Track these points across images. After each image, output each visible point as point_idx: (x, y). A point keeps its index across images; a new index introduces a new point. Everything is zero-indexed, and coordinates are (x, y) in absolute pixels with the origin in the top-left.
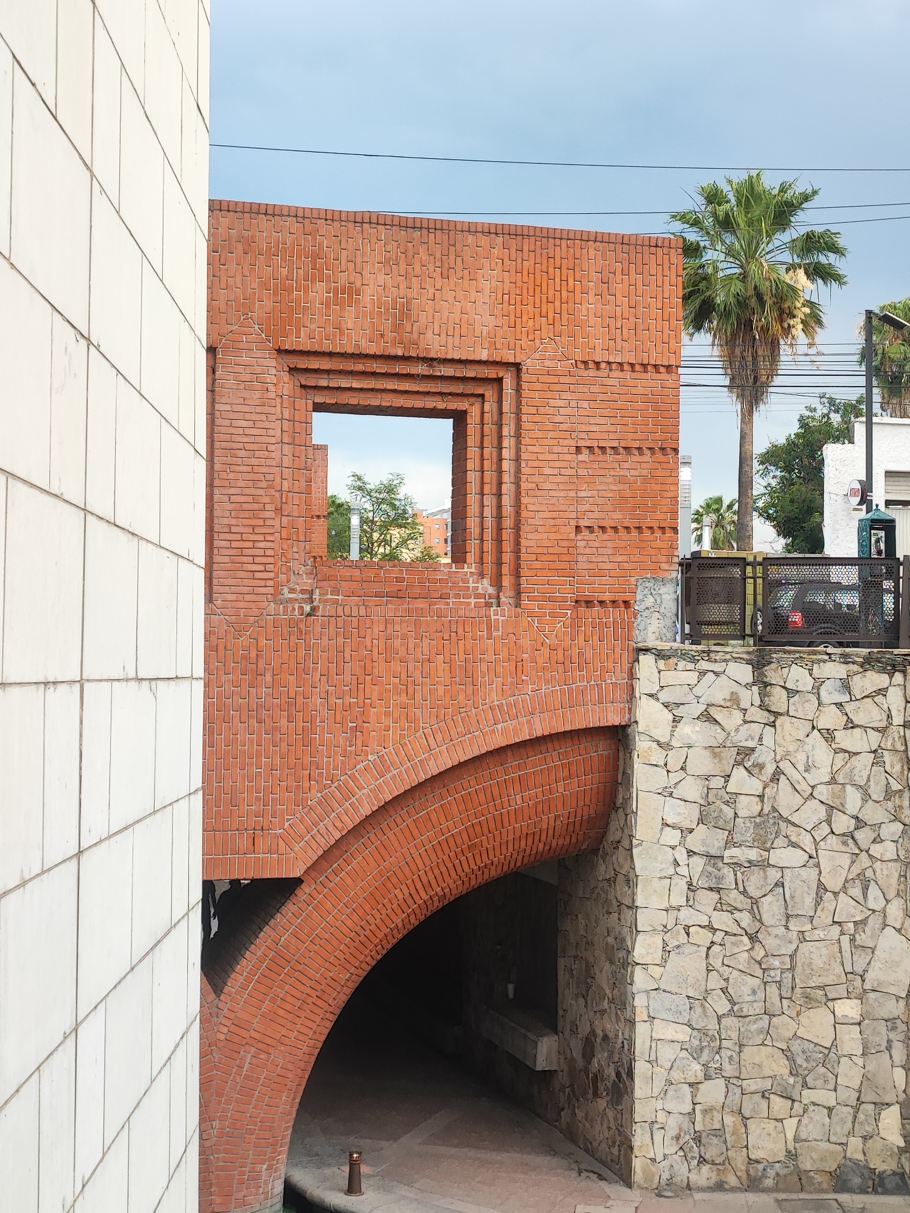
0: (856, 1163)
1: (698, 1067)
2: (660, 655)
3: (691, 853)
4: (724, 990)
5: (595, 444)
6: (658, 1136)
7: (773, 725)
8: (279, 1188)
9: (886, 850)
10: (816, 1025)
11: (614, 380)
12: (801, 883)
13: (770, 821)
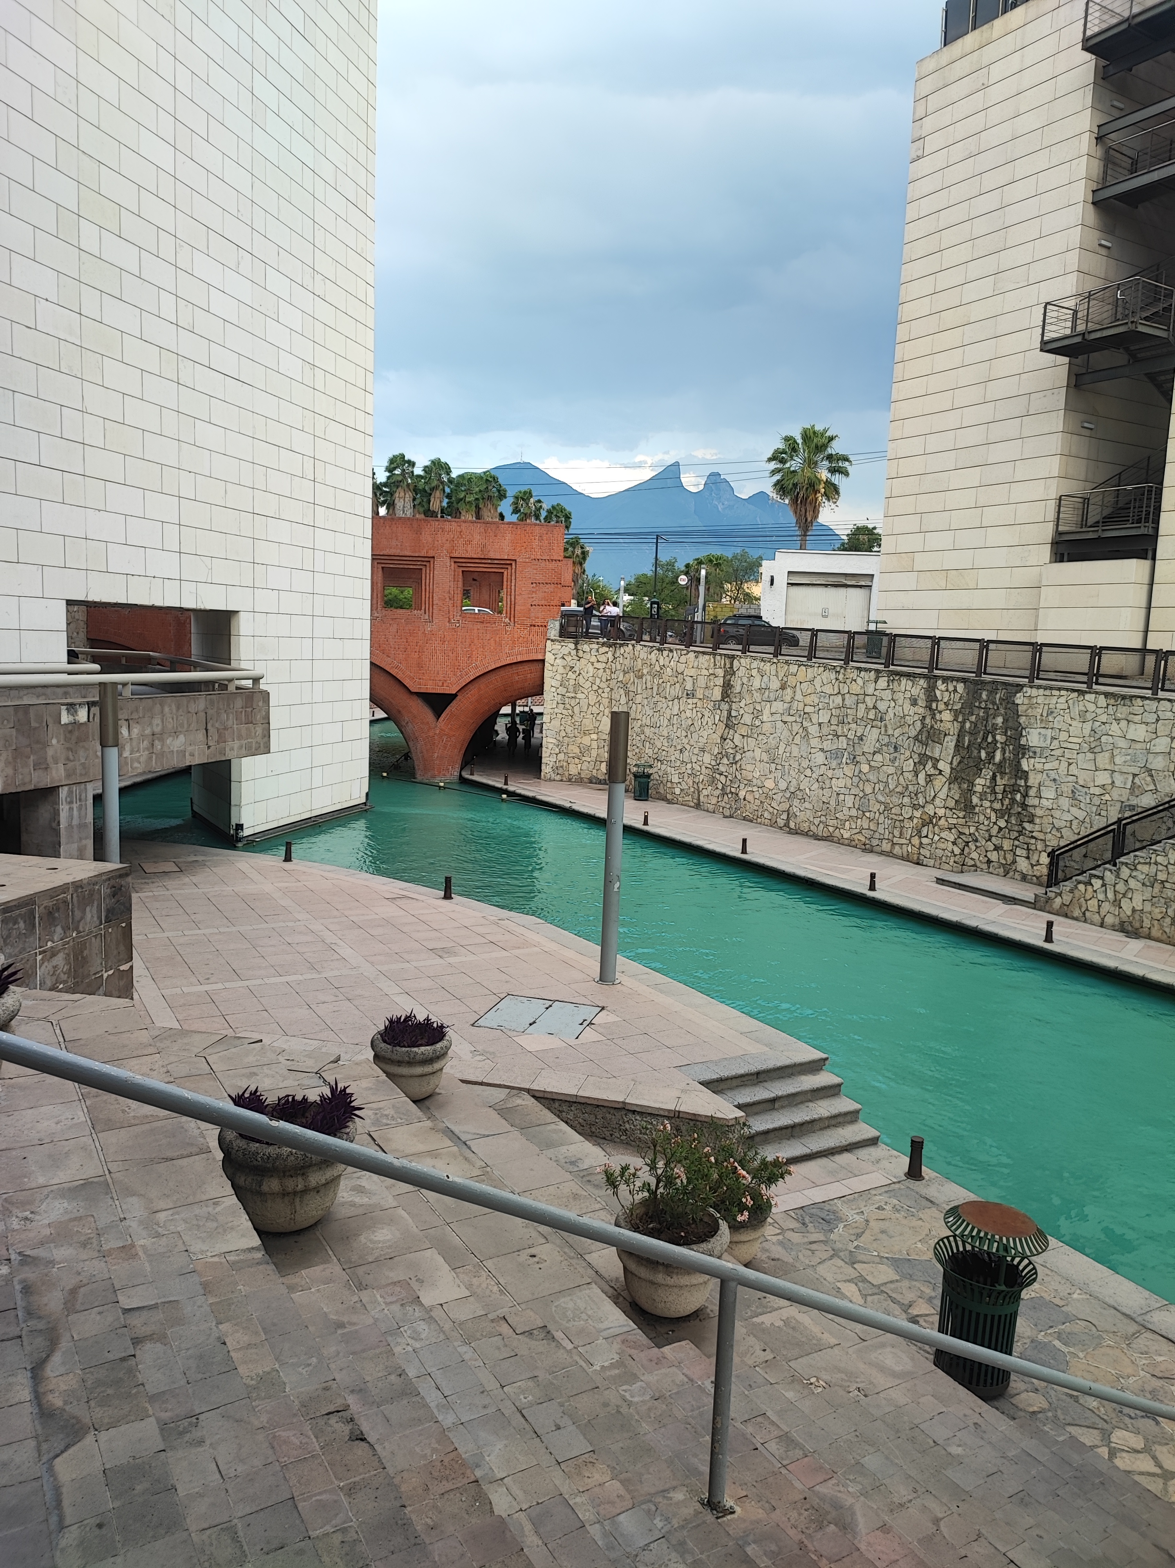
0: (595, 776)
1: (558, 750)
2: (552, 641)
3: (558, 694)
4: (564, 730)
5: (537, 582)
6: (548, 767)
7: (579, 660)
8: (457, 774)
9: (605, 695)
10: (586, 740)
11: (543, 564)
12: (584, 703)
13: (577, 686)
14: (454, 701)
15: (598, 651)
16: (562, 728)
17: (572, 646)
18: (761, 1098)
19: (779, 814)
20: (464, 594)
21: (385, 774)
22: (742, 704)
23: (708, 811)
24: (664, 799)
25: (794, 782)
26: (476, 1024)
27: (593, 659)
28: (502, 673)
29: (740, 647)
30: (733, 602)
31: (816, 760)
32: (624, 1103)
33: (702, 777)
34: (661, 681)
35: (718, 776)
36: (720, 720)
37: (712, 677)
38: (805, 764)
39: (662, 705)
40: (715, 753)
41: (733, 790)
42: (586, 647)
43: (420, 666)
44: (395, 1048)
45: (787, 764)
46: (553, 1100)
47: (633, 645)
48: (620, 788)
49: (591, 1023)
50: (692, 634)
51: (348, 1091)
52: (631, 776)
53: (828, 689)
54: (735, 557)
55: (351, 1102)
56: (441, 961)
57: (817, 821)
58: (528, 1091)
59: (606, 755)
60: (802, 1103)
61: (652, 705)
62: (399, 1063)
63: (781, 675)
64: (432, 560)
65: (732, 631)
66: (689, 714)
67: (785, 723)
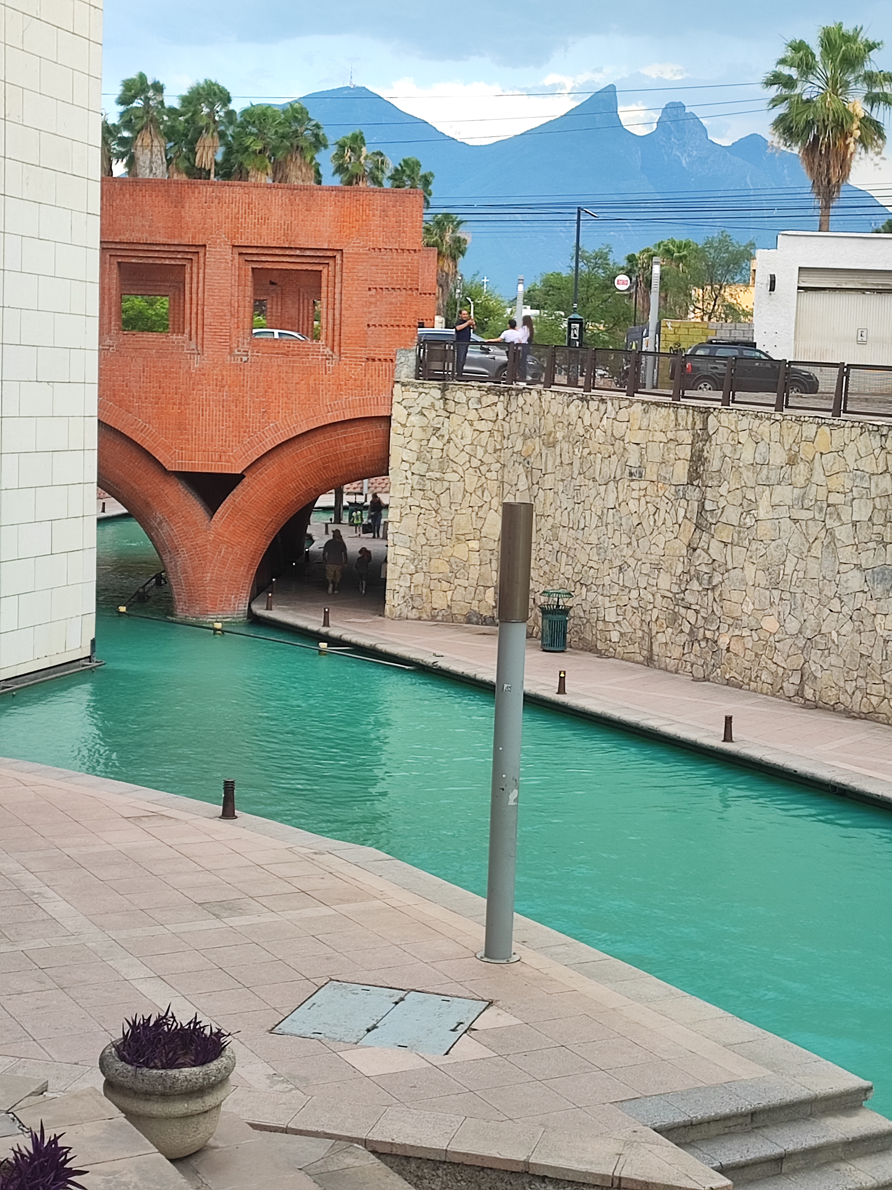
0: (475, 612)
1: (413, 567)
2: (403, 385)
3: (413, 473)
4: (424, 534)
5: (378, 287)
6: (396, 595)
7: (448, 418)
8: (243, 607)
9: (493, 475)
10: (461, 551)
11: (388, 257)
12: (457, 488)
13: (445, 461)
14: (239, 487)
15: (480, 402)
16: (420, 531)
17: (437, 393)
18: (758, 1155)
19: (785, 677)
20: (255, 307)
21: (123, 609)
22: (723, 490)
23: (666, 670)
24: (592, 649)
25: (812, 621)
26: (276, 1030)
27: (472, 415)
28: (320, 439)
29: (719, 395)
30: (706, 318)
31: (850, 584)
32: (526, 1163)
33: (655, 612)
34: (586, 451)
35: (683, 611)
36: (685, 517)
37: (672, 445)
38: (830, 590)
39: (589, 490)
40: (679, 571)
41: (709, 634)
42: (460, 396)
43: (181, 427)
44: (139, 1071)
45: (799, 590)
46: (407, 1158)
47: (539, 392)
48: (519, 631)
49: (470, 1029)
50: (638, 373)
51: (61, 1143)
52: (537, 611)
53: (867, 464)
54: (709, 244)
55: (66, 1161)
56: (217, 923)
57: (850, 687)
58: (365, 1143)
59: (495, 576)
60: (828, 1163)
61: (571, 492)
62: (147, 1095)
63: (788, 440)
64: (201, 251)
65: (706, 367)
66: (633, 506)
67: (796, 521)
